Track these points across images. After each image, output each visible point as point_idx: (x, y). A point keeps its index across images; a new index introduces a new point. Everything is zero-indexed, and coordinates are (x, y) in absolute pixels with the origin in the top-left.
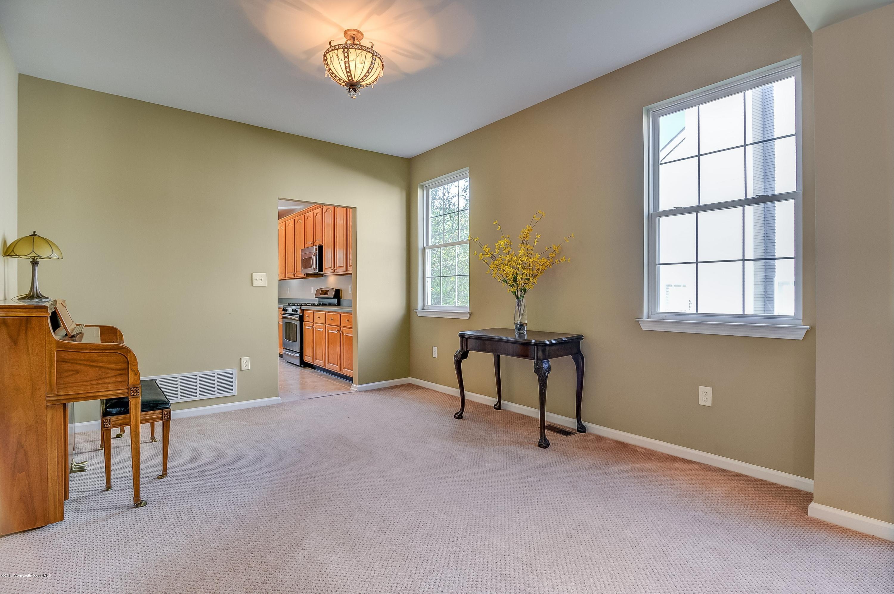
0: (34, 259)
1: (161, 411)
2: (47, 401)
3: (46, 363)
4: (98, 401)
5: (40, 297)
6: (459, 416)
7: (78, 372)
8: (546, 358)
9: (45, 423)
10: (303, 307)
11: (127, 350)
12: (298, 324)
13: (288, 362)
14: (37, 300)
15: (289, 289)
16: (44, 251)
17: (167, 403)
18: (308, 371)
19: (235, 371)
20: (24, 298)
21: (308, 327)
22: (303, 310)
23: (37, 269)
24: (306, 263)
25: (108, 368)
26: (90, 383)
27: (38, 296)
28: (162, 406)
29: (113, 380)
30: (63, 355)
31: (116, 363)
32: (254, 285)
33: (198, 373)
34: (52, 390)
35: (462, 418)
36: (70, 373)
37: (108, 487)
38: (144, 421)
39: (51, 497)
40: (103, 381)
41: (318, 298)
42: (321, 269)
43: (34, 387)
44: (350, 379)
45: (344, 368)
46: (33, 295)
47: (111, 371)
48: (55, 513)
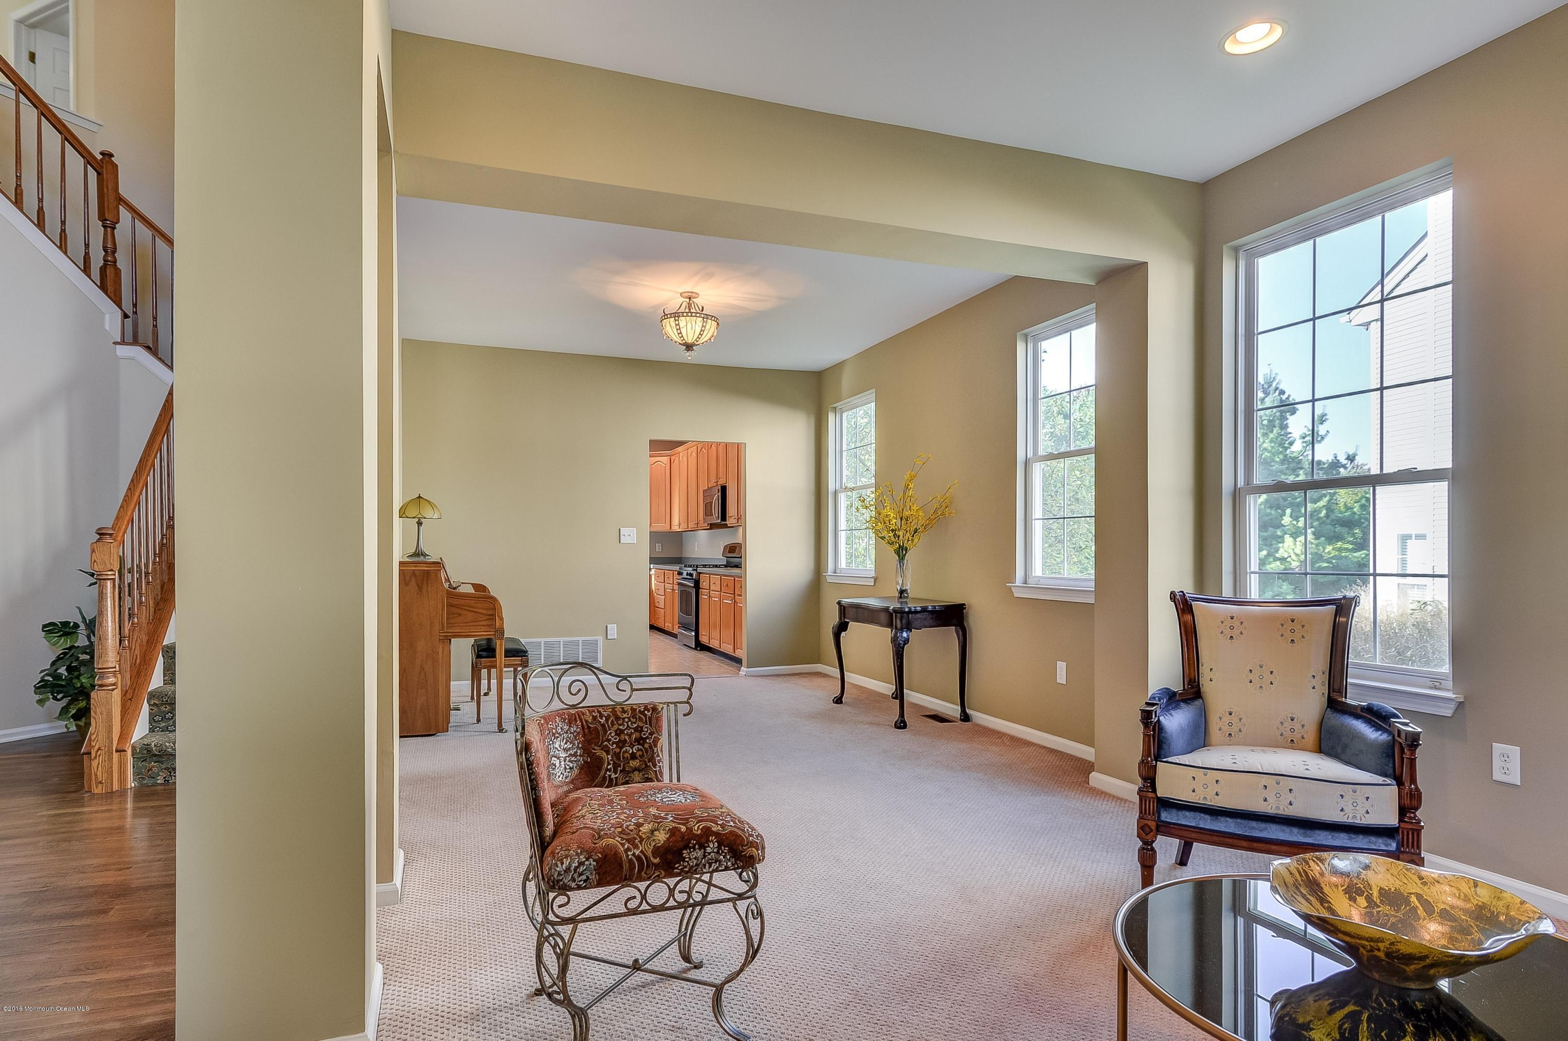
0: (419, 520)
1: (520, 658)
2: (440, 636)
3: (440, 606)
4: (472, 640)
5: (425, 555)
6: (839, 700)
7: (460, 615)
8: (909, 628)
9: (438, 654)
10: (699, 570)
11: (494, 599)
12: (693, 592)
13: (684, 645)
14: (422, 557)
15: (696, 544)
16: (428, 513)
17: (526, 652)
18: (704, 656)
19: (600, 639)
20: (411, 556)
21: (704, 597)
22: (700, 573)
23: (421, 528)
24: (708, 512)
25: (480, 613)
26: (468, 624)
27: (422, 554)
28: (522, 654)
29: (485, 623)
30: (451, 600)
31: (487, 609)
32: (622, 542)
33: (562, 639)
34: (443, 628)
35: (841, 702)
36: (455, 616)
37: (479, 721)
38: (507, 666)
39: (440, 712)
40: (478, 624)
41: (727, 557)
42: (724, 517)
43: (432, 623)
44: (738, 661)
45: (737, 648)
46: (418, 553)
47: (483, 616)
48: (443, 725)
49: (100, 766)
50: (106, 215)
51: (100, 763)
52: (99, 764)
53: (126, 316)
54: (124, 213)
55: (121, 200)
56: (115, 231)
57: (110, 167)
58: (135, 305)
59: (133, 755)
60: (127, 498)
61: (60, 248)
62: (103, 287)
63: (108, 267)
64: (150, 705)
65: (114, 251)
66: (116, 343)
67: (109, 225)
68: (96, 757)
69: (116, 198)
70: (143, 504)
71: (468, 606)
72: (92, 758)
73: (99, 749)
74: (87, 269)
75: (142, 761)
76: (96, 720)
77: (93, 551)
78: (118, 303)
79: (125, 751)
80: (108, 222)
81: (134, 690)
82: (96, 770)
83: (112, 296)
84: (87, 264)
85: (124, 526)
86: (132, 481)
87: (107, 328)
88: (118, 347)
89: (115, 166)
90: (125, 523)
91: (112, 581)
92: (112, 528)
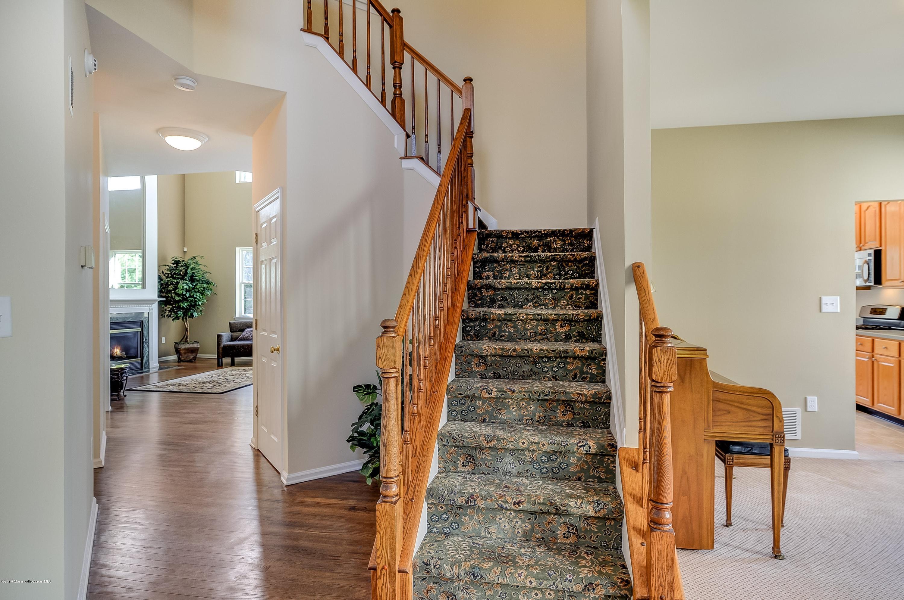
2: (705, 436)
3: (705, 401)
7: (729, 412)
9: (702, 456)
11: (773, 396)
19: (799, 411)
25: (755, 412)
26: (739, 424)
29: (759, 424)
30: (718, 395)
31: (762, 407)
32: (822, 311)
34: (709, 426)
36: (723, 412)
37: (729, 523)
40: (750, 424)
41: (864, 318)
43: (695, 421)
47: (757, 415)
48: (708, 541)
49: (384, 587)
50: (396, 58)
51: (385, 584)
52: (383, 584)
53: (408, 136)
54: (407, 56)
55: (405, 46)
56: (401, 70)
57: (398, 19)
58: (414, 128)
59: (414, 574)
60: (408, 285)
61: (367, 86)
62: (393, 115)
63: (396, 98)
64: (428, 504)
65: (400, 87)
66: (401, 158)
67: (397, 65)
68: (380, 576)
69: (402, 44)
70: (421, 289)
71: (738, 402)
72: (378, 576)
73: (383, 568)
74: (383, 102)
75: (422, 580)
76: (380, 535)
77: (378, 346)
78: (403, 127)
79: (407, 573)
80: (397, 64)
81: (415, 488)
82: (380, 591)
83: (399, 121)
84: (383, 98)
85: (406, 316)
86: (413, 267)
87: (396, 146)
88: (403, 161)
89: (401, 19)
90: (407, 312)
91: (395, 379)
92: (395, 320)
